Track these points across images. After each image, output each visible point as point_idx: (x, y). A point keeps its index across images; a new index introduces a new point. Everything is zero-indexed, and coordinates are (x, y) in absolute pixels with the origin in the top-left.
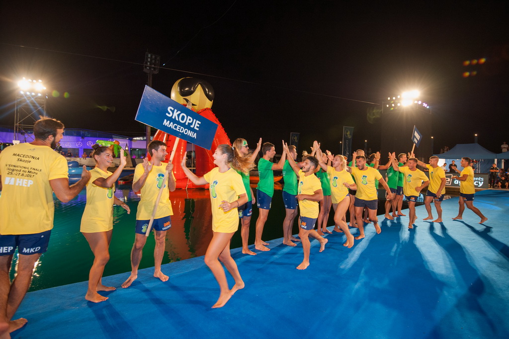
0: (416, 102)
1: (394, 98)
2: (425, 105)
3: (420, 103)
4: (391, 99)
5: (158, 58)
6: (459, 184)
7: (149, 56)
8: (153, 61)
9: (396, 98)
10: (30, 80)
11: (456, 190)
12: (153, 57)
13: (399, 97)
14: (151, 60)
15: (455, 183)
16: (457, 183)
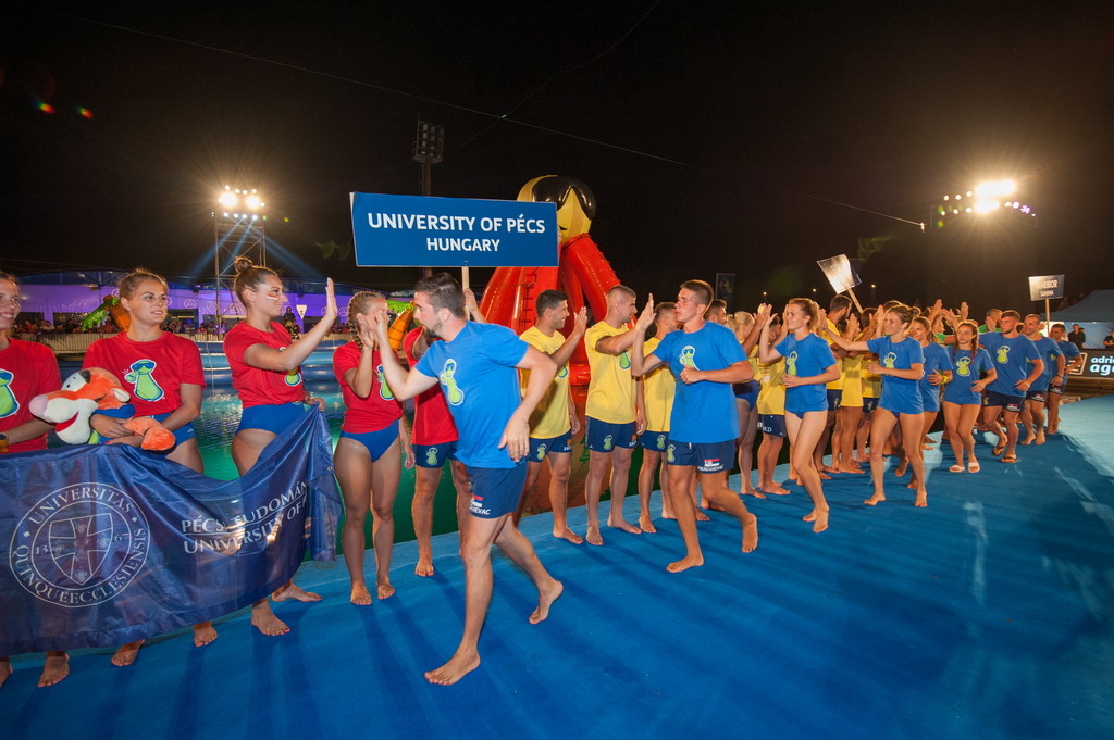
0: (1008, 204)
1: (958, 197)
2: (1026, 210)
3: (1016, 205)
4: (952, 198)
5: (442, 132)
6: (1100, 371)
7: (425, 127)
8: (433, 138)
9: (963, 196)
10: (238, 191)
11: (1094, 385)
12: (433, 129)
13: (969, 194)
14: (429, 136)
15: (1092, 369)
16: (1097, 370)
